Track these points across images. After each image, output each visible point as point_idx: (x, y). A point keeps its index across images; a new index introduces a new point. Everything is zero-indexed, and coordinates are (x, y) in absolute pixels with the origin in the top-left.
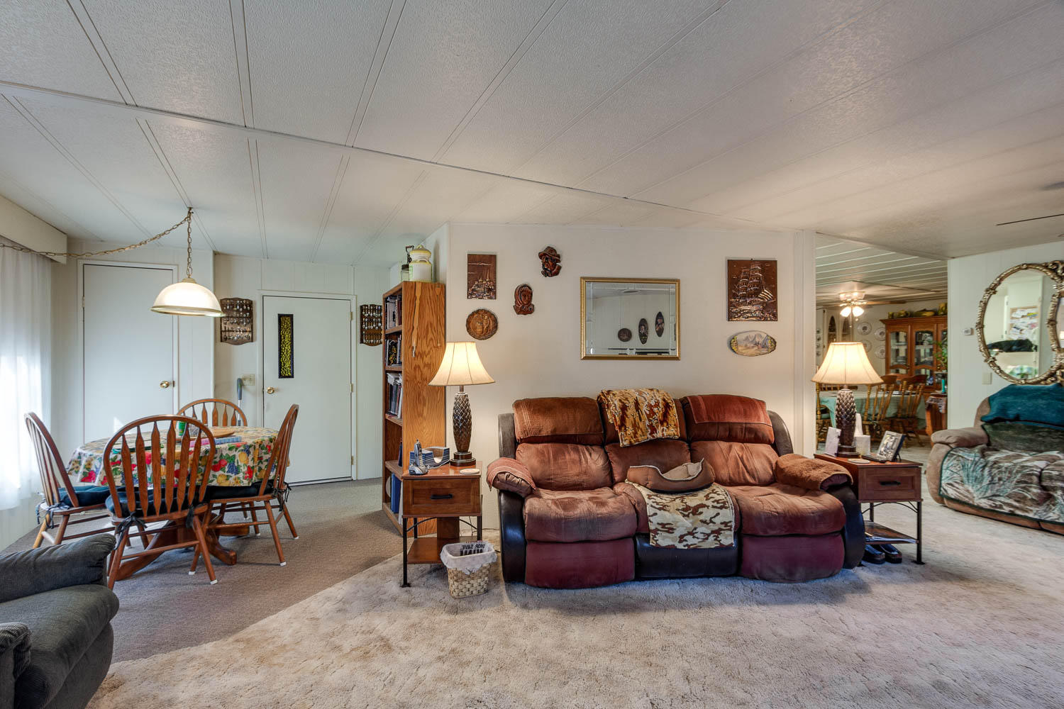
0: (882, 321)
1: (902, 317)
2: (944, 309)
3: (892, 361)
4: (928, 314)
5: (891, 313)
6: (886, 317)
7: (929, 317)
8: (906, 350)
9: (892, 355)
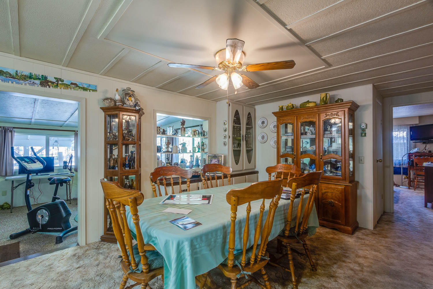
0: (274, 113)
1: (290, 109)
2: (325, 99)
3: (282, 150)
4: (311, 105)
5: (281, 106)
6: (277, 110)
7: (312, 108)
8: (293, 140)
9: (282, 145)
